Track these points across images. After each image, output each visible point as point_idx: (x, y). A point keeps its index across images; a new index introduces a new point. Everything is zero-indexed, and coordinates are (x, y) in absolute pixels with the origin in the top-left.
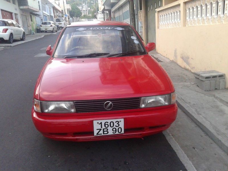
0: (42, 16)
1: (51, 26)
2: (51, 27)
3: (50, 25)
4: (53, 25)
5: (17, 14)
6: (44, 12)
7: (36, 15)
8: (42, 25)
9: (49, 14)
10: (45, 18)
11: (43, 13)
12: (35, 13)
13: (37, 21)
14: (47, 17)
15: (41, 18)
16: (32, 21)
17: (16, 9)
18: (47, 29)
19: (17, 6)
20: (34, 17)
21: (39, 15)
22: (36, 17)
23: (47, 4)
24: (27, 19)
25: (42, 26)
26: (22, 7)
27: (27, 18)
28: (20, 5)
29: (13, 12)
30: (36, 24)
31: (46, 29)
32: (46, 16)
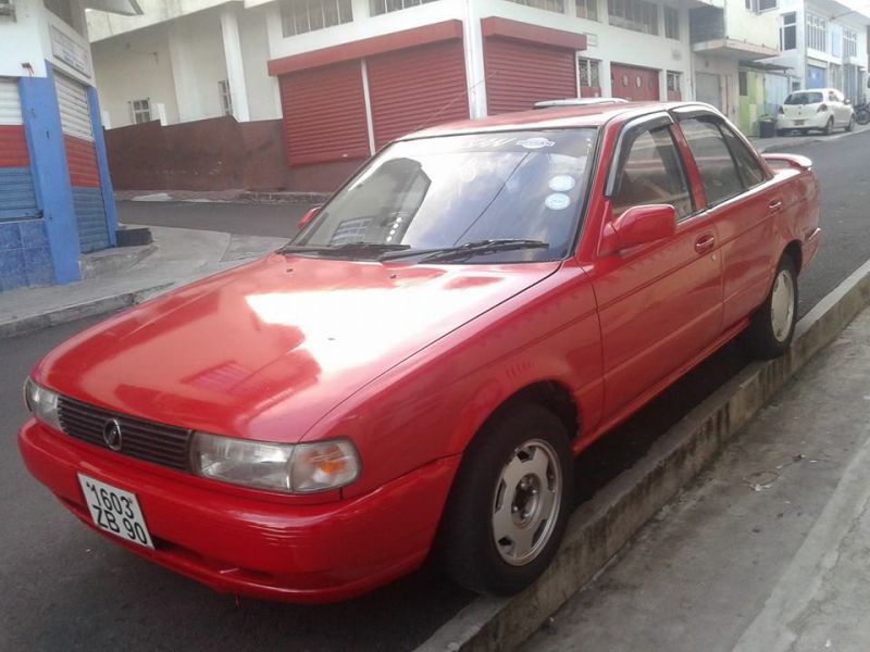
0: (800, 71)
1: (824, 108)
2: (822, 114)
3: (817, 105)
4: (829, 103)
5: (679, 73)
6: (812, 53)
7: (769, 68)
8: (785, 107)
9: (839, 61)
10: (814, 76)
11: (807, 57)
12: (764, 61)
13: (770, 91)
14: (829, 72)
15: (792, 80)
16: (743, 92)
17: (676, 56)
18: (802, 122)
19: (682, 45)
20: (756, 77)
21: (785, 68)
22: (767, 76)
23: (833, 18)
24: (720, 89)
25: (783, 113)
26: (700, 47)
27: (723, 85)
28: (695, 38)
29: (660, 67)
30: (765, 103)
31: (798, 122)
32: (824, 69)
